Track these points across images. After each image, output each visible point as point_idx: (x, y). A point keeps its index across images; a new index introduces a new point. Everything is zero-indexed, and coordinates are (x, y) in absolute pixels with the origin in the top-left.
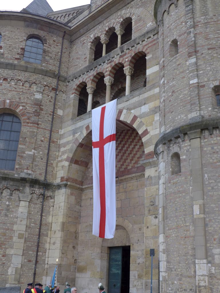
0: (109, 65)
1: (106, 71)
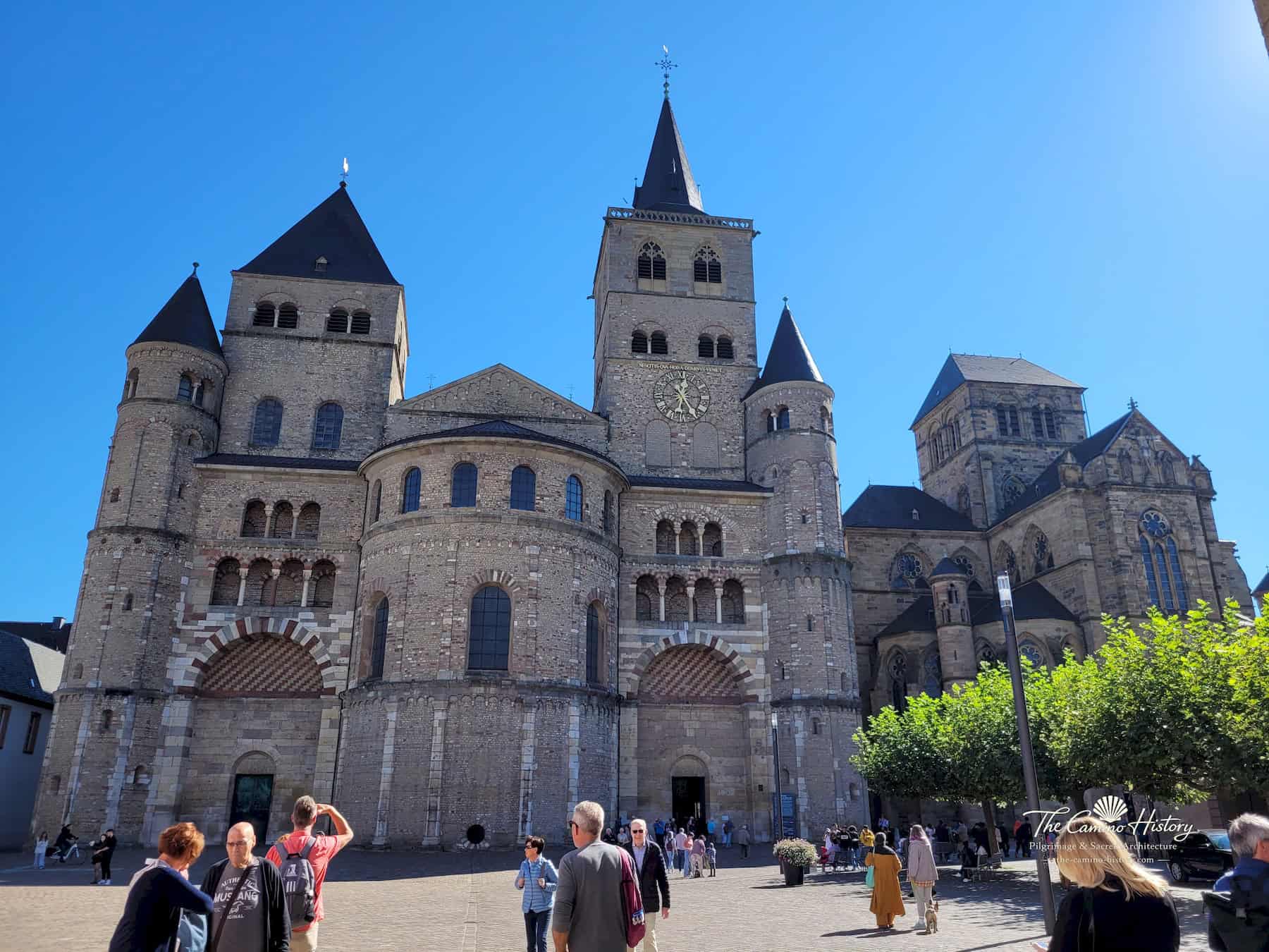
0: (693, 573)
1: (690, 579)
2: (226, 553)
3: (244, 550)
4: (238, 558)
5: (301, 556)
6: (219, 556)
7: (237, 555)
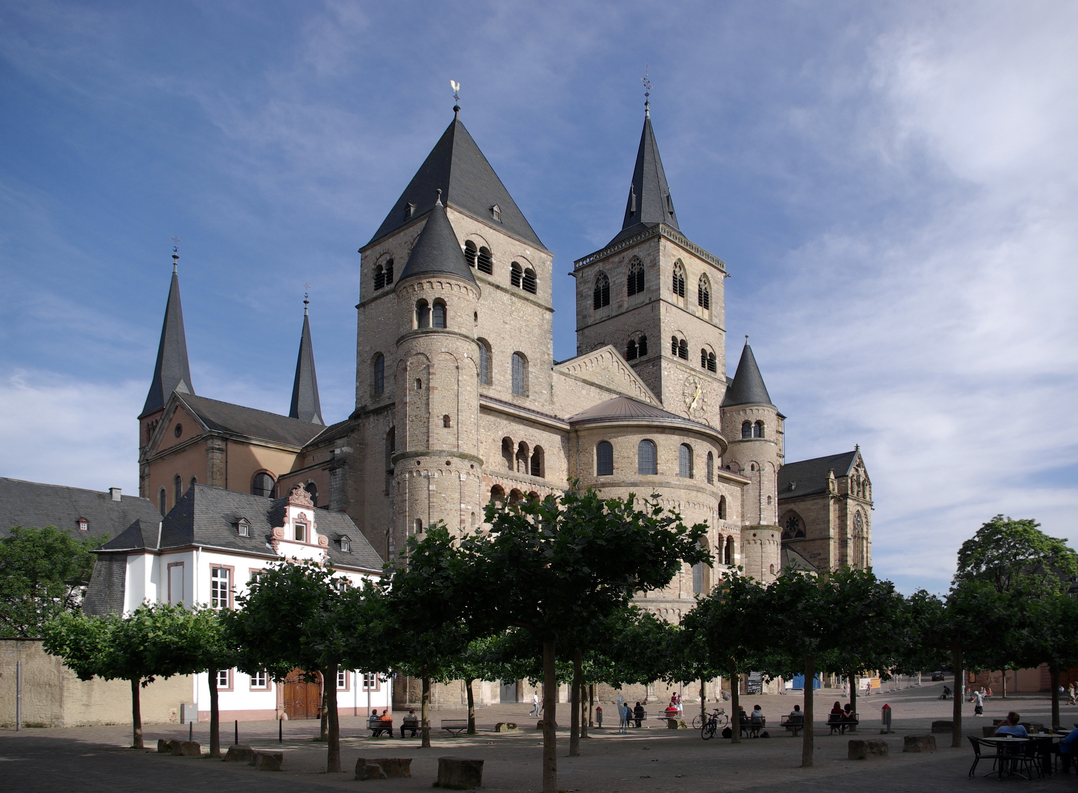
2: (496, 481)
3: (505, 481)
4: (503, 487)
5: (538, 490)
6: (492, 483)
7: (502, 484)
